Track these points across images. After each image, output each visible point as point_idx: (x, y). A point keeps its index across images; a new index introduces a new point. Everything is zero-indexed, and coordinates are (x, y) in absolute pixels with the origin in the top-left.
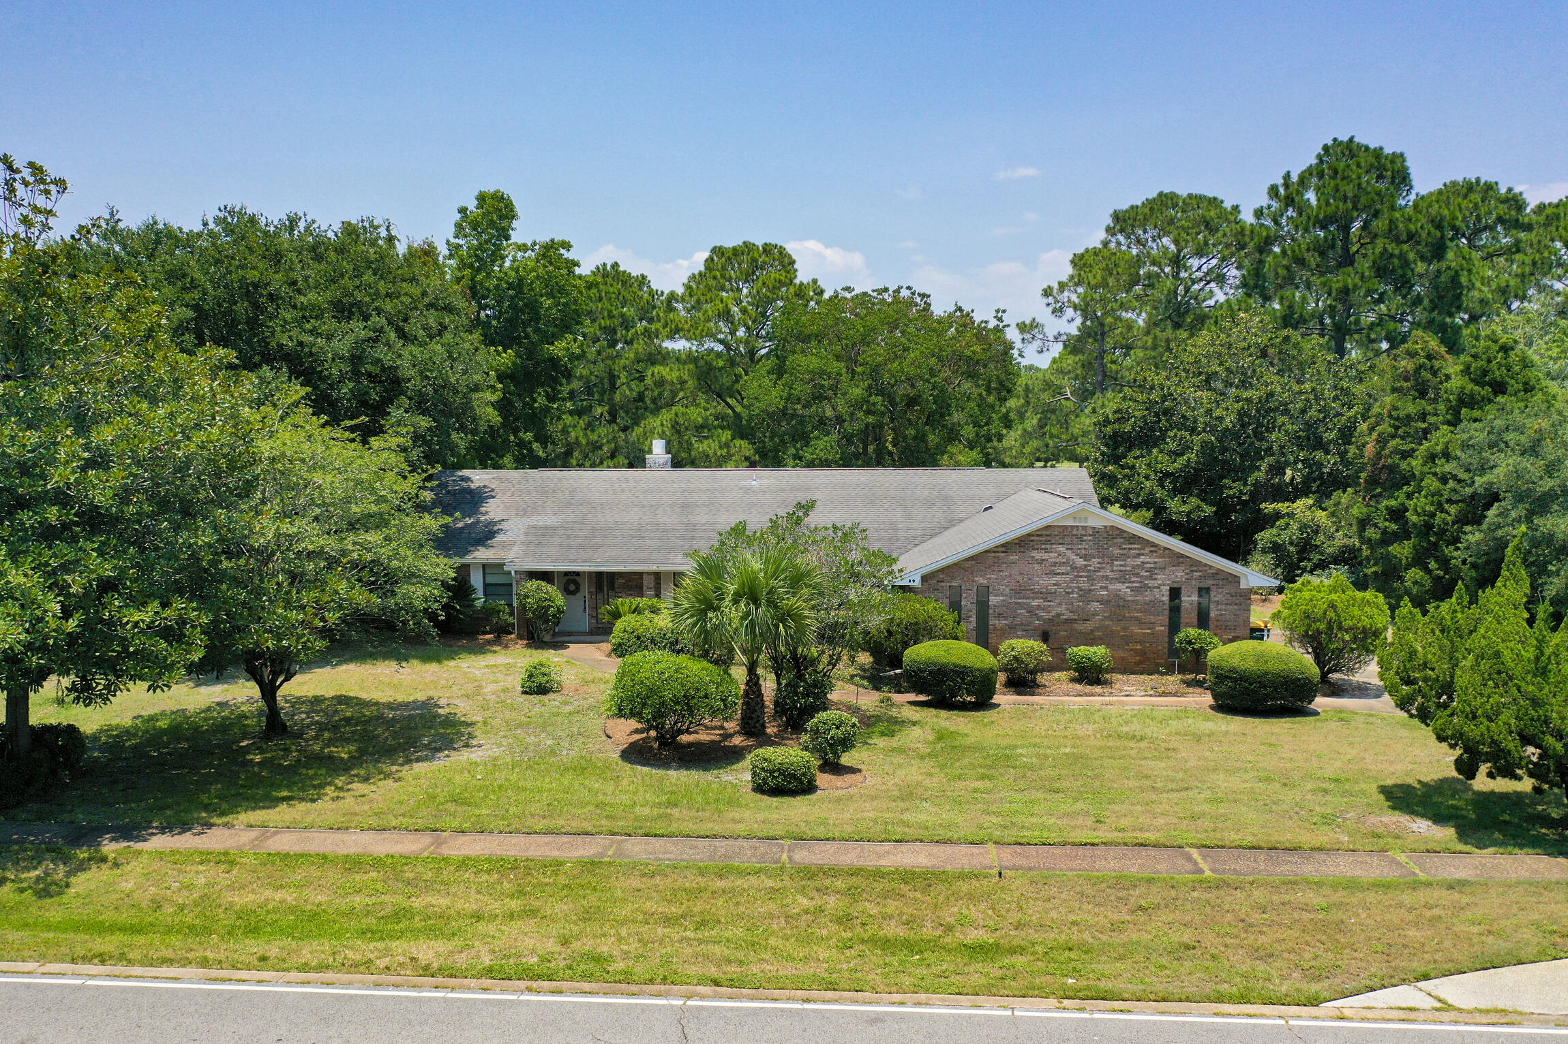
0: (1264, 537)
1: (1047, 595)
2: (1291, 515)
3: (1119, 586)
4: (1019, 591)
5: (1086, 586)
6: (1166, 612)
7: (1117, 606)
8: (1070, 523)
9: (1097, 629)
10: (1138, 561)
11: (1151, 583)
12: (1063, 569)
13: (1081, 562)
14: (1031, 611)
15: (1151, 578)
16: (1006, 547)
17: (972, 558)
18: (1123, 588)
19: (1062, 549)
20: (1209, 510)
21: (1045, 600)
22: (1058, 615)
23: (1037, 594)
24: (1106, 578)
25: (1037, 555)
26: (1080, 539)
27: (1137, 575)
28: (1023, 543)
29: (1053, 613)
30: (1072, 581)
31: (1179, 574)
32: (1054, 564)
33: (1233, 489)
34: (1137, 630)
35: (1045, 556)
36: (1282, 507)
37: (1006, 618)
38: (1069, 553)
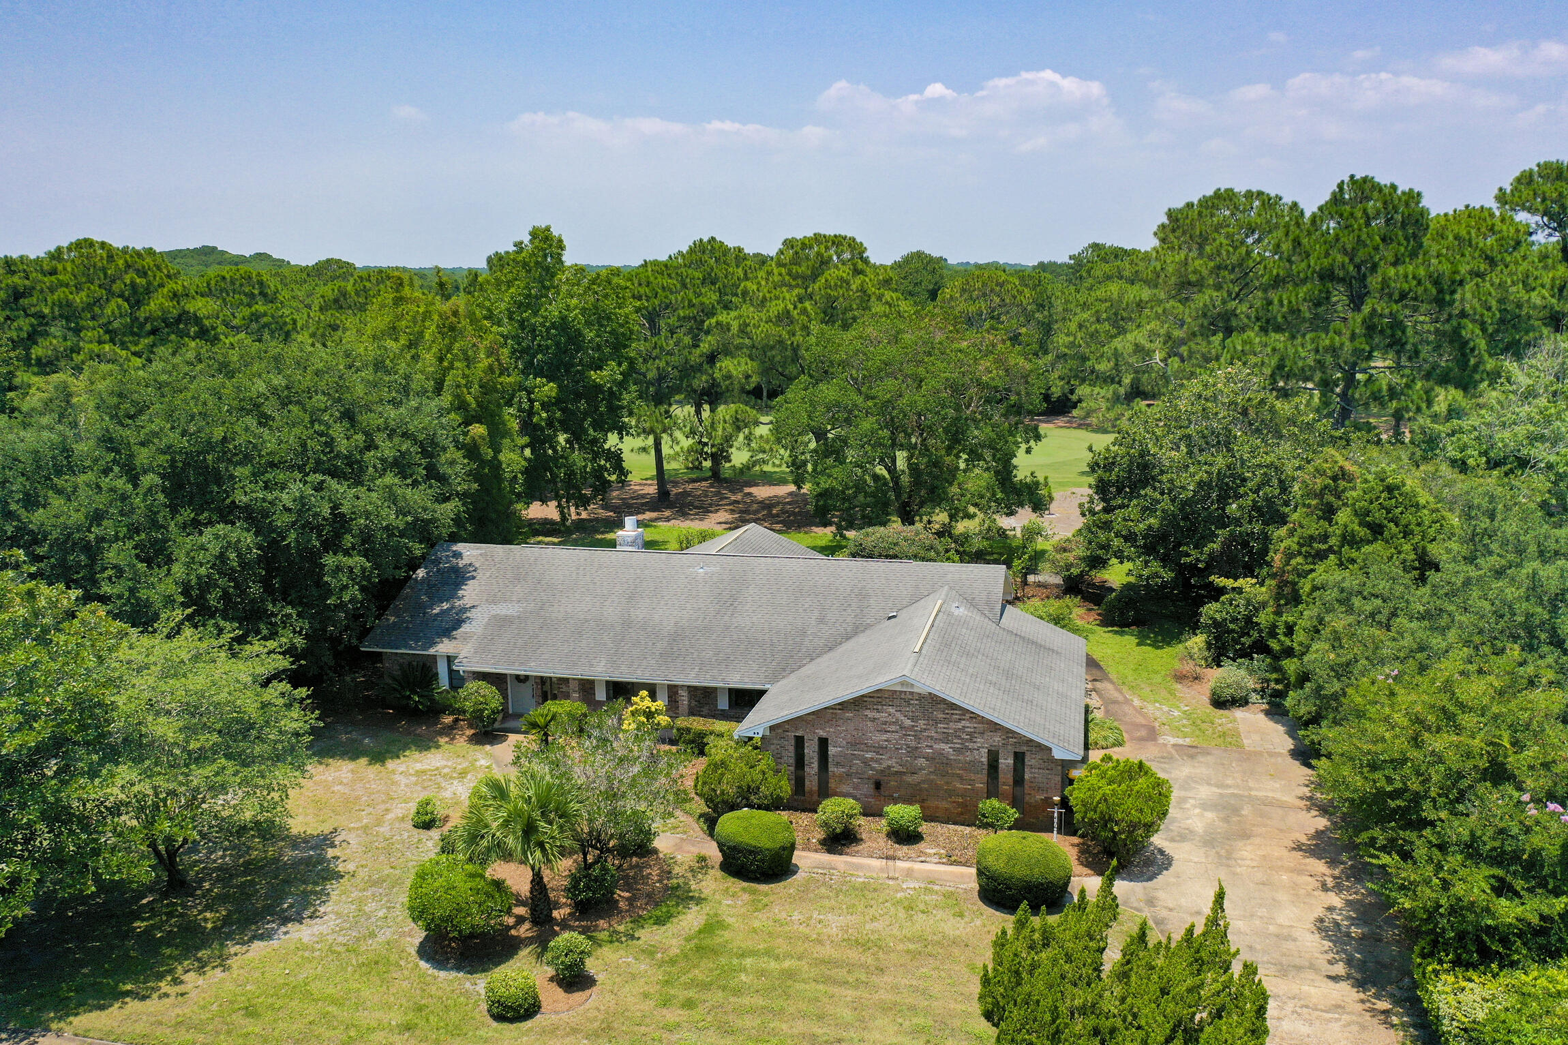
0: (1211, 610)
1: (879, 749)
2: (1239, 591)
3: (943, 746)
4: (854, 744)
5: (913, 744)
6: (985, 772)
7: (941, 764)
8: (898, 688)
9: (924, 782)
10: (960, 725)
11: (971, 745)
12: (893, 728)
13: (908, 723)
14: (866, 762)
15: (971, 740)
16: (843, 706)
17: (813, 713)
18: (946, 748)
19: (891, 710)
20: (1168, 575)
21: (878, 753)
22: (889, 767)
23: (869, 748)
24: (932, 738)
25: (870, 714)
26: (908, 702)
27: (959, 737)
28: (858, 703)
29: (884, 765)
30: (901, 738)
31: (997, 739)
32: (885, 723)
33: (1193, 555)
34: (959, 785)
35: (877, 715)
36: (1229, 583)
37: (843, 766)
38: (898, 715)
